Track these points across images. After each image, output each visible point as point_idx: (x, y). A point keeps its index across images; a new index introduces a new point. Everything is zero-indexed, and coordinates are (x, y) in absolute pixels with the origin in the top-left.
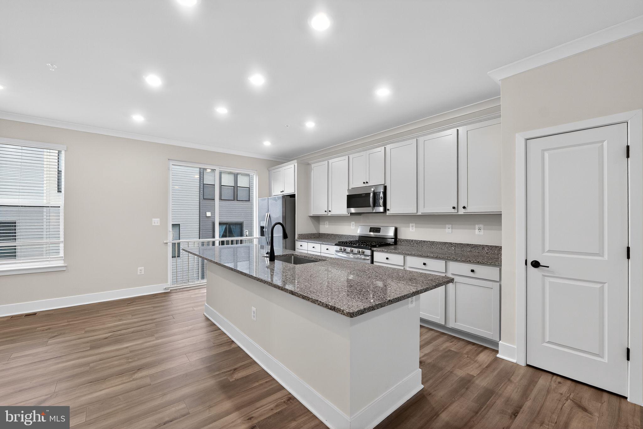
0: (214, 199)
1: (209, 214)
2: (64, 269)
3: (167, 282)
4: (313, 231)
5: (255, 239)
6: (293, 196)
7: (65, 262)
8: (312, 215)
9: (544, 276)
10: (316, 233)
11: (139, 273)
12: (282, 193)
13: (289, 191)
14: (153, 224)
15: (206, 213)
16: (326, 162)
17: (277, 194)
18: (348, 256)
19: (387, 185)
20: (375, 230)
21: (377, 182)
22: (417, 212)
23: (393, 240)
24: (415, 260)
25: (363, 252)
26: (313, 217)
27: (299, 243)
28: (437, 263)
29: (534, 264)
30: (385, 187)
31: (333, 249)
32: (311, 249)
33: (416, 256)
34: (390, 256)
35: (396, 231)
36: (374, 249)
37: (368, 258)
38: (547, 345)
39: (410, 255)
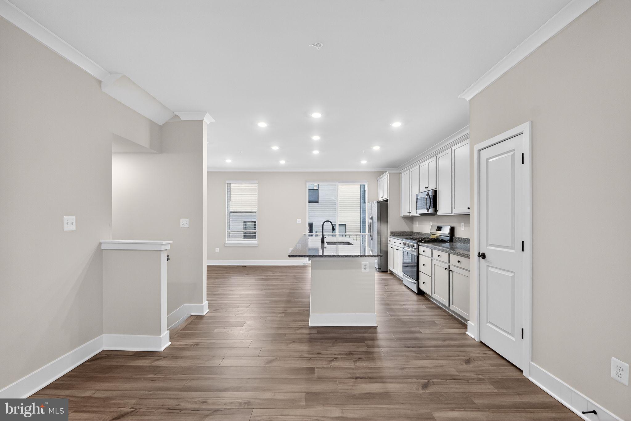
2: (257, 245)
5: (367, 235)
6: (387, 201)
7: (258, 242)
8: (403, 216)
9: (487, 266)
12: (382, 199)
13: (385, 197)
14: (298, 223)
16: (409, 171)
17: (380, 199)
18: (409, 249)
19: (437, 189)
20: (439, 229)
21: (432, 187)
22: (452, 212)
23: (449, 238)
24: (436, 253)
25: (414, 246)
26: (405, 218)
27: (389, 239)
28: (445, 256)
29: (483, 256)
30: (435, 192)
31: (402, 244)
32: (394, 244)
33: (437, 249)
34: (425, 249)
35: (452, 230)
36: (419, 243)
37: (416, 251)
38: (488, 324)
39: (434, 249)
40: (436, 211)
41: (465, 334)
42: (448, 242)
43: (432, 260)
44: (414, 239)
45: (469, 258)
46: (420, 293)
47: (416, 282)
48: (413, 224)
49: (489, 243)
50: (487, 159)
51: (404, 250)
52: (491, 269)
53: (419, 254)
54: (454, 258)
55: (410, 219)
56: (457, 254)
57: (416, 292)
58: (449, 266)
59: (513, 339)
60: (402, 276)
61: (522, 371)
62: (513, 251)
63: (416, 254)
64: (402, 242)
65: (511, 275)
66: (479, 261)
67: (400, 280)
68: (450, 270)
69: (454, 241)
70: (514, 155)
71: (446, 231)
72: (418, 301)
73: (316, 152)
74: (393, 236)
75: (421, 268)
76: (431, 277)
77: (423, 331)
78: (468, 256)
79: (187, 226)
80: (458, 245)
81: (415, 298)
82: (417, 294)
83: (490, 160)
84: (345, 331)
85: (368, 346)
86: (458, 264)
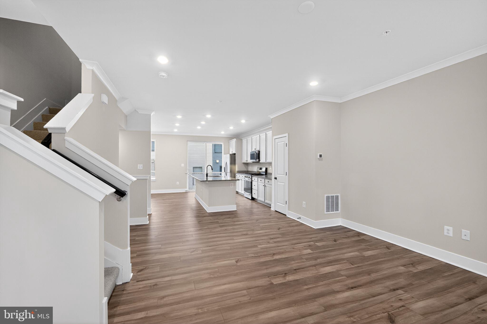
0: (222, 153)
1: (218, 161)
2: (155, 180)
3: (186, 188)
4: (245, 169)
5: (223, 173)
6: (235, 154)
7: (155, 179)
9: (277, 182)
10: (246, 170)
11: (177, 184)
12: (232, 153)
13: (234, 152)
14: (182, 166)
15: (216, 160)
16: (246, 139)
17: (231, 153)
18: (247, 179)
19: (260, 150)
20: (261, 169)
21: (258, 149)
22: (266, 161)
23: (265, 173)
24: (259, 179)
25: (250, 177)
26: (244, 163)
27: (236, 175)
28: (263, 180)
29: (276, 178)
30: (259, 151)
31: (244, 176)
32: (239, 177)
33: (260, 178)
34: (255, 178)
35: (266, 169)
36: (252, 176)
37: (251, 179)
38: (278, 203)
39: (259, 178)
40: (259, 160)
41: (270, 209)
42: (264, 175)
43: (258, 183)
44: (250, 174)
45: (272, 180)
46: (253, 199)
47: (251, 194)
48: (248, 166)
49: (278, 173)
50: (277, 143)
51: (244, 179)
52: (278, 183)
53: (252, 181)
54: (267, 181)
55: (247, 164)
56: (267, 179)
57: (251, 199)
58: (265, 184)
59: (284, 206)
60: (244, 193)
61: (286, 215)
62: (284, 176)
63: (251, 181)
64: (243, 176)
65: (283, 184)
66: (275, 180)
67: (242, 196)
68: (265, 186)
69: (267, 174)
70: (284, 143)
71: (264, 170)
72: (251, 202)
73: (199, 127)
74: (238, 173)
75: (253, 187)
76: (258, 190)
77: (254, 210)
78: (271, 179)
79: (142, 168)
80: (269, 176)
81: (250, 201)
82: (251, 200)
83: (278, 143)
84: (224, 212)
85: (235, 215)
86: (268, 183)
